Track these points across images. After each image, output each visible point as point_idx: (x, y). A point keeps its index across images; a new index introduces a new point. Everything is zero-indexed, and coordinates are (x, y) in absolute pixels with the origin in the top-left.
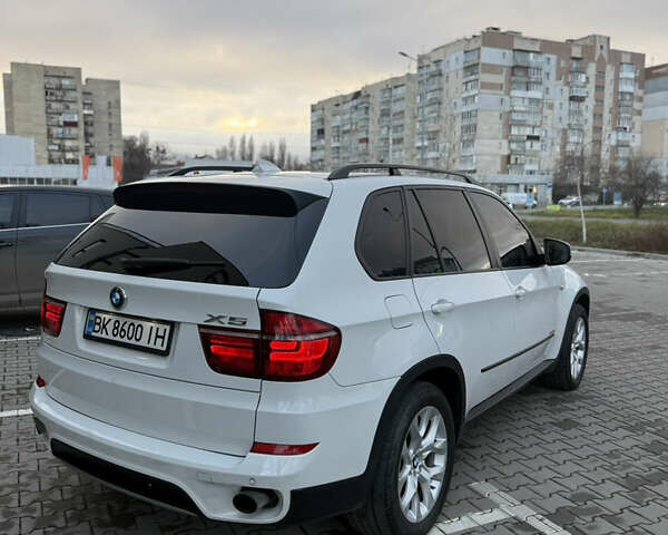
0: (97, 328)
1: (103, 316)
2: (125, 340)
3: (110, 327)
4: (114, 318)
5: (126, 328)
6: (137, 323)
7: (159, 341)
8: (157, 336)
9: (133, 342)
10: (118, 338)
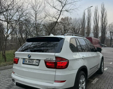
0: (25, 62)
1: (26, 60)
2: (30, 63)
3: (27, 61)
4: (28, 60)
5: (31, 61)
6: (33, 60)
7: (37, 63)
8: (36, 62)
9: (32, 64)
10: (29, 63)
